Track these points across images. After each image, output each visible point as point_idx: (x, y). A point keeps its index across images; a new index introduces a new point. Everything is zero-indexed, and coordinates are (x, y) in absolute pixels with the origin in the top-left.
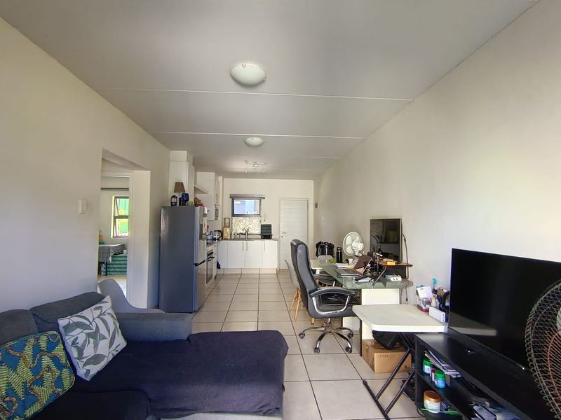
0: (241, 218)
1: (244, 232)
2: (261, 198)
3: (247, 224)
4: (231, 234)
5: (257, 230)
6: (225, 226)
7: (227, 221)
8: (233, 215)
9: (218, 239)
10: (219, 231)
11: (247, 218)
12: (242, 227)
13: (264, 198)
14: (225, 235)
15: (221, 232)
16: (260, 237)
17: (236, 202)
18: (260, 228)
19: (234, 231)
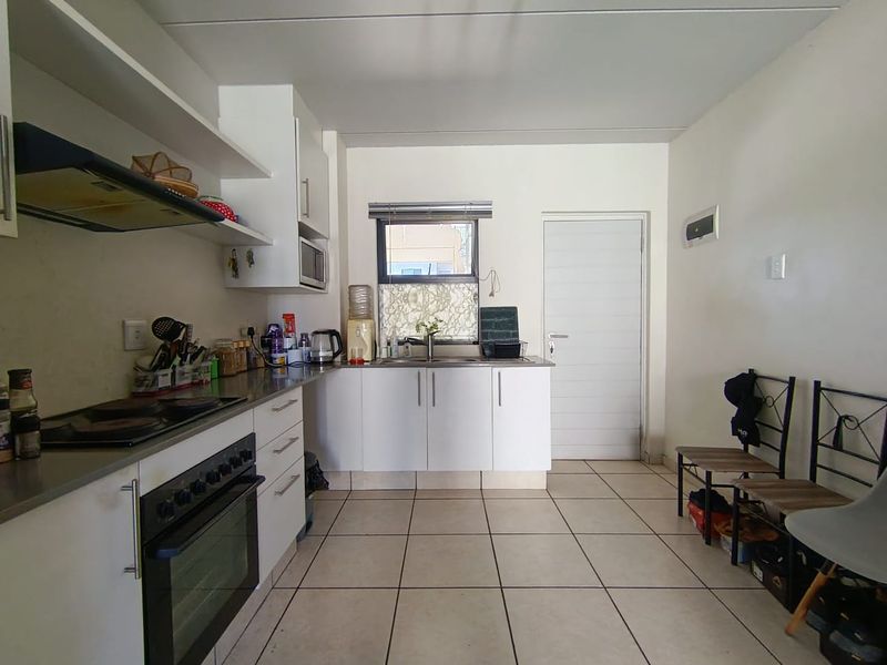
0: (408, 288)
1: (420, 336)
2: (476, 216)
3: (432, 307)
4: (375, 345)
5: (464, 328)
6: (354, 315)
7: (360, 297)
8: (383, 278)
9: (329, 363)
10: (332, 333)
11: (432, 288)
12: (414, 317)
13: (488, 214)
14: (354, 349)
15: (339, 338)
16: (475, 350)
17: (391, 231)
18: (474, 319)
19: (387, 333)
